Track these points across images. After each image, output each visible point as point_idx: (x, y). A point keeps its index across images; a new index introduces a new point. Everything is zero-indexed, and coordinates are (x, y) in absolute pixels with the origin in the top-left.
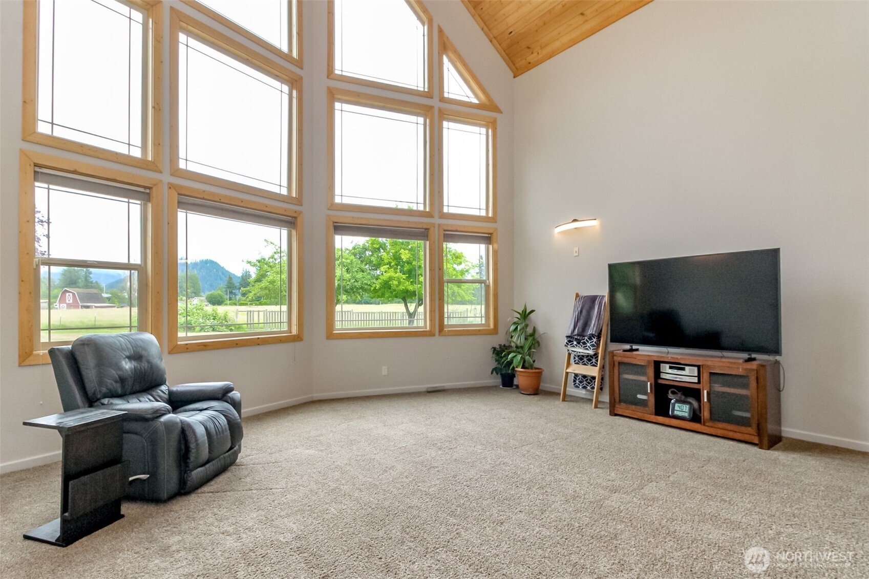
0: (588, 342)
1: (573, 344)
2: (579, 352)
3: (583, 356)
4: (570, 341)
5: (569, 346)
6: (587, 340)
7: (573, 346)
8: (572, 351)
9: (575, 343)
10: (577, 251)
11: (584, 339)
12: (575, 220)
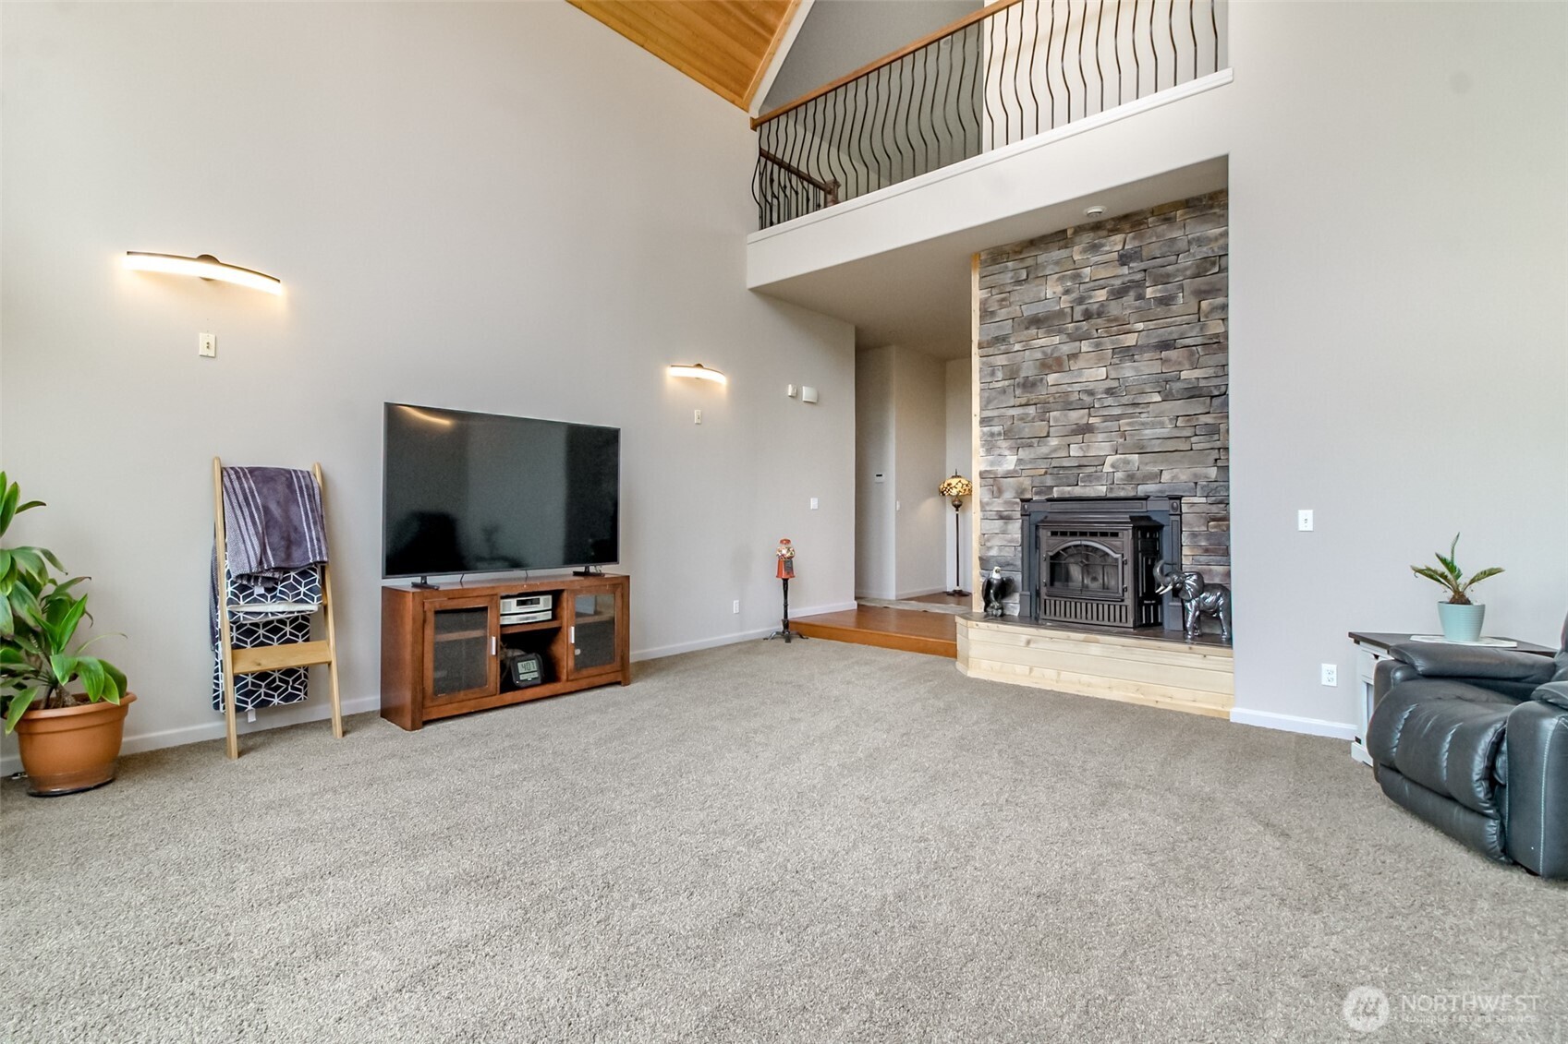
0: (300, 583)
1: (252, 594)
2: (273, 614)
3: (280, 621)
4: (243, 588)
5: (242, 603)
6: (295, 579)
7: (255, 601)
8: (246, 613)
9: (259, 590)
10: (212, 344)
11: (289, 578)
12: (206, 258)
